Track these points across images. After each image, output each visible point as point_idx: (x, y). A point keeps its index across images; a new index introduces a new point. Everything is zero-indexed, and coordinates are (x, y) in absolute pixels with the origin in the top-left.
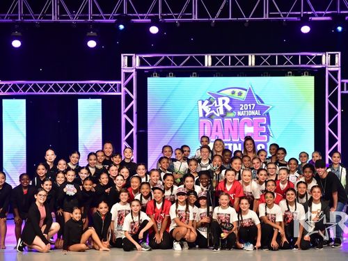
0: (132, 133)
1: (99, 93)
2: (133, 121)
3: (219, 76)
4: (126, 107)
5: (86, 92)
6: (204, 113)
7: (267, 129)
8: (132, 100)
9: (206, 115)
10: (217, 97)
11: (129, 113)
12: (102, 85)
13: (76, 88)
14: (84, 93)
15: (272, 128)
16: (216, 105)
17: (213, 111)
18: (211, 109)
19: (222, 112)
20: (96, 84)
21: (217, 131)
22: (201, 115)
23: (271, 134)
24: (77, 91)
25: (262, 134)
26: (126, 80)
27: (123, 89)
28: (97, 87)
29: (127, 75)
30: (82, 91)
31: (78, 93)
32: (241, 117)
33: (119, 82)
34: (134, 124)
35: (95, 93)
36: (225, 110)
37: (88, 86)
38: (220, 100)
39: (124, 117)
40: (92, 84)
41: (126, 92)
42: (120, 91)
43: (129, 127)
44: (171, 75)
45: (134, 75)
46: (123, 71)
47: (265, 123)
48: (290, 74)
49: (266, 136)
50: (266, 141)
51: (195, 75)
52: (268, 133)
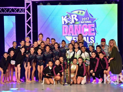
0: (31, 32)
1: (14, 13)
2: (31, 26)
3: (72, 4)
4: (27, 19)
5: (8, 12)
6: (65, 22)
7: (95, 30)
8: (30, 16)
9: (66, 23)
10: (71, 14)
11: (29, 23)
12: (15, 9)
13: (3, 10)
14: (7, 13)
15: (97, 29)
16: (70, 18)
17: (69, 21)
18: (68, 20)
19: (73, 22)
20: (12, 9)
21: (71, 31)
22: (63, 23)
23: (97, 32)
24: (3, 12)
25: (92, 32)
26: (27, 7)
27: (26, 11)
28: (13, 10)
29: (28, 4)
30: (6, 12)
31: (3, 13)
32: (82, 24)
33: (24, 8)
34: (31, 28)
35: (12, 13)
36: (75, 21)
37: (8, 10)
38: (72, 16)
39: (26, 24)
40: (10, 9)
41: (27, 12)
42: (24, 12)
43: (29, 29)
44: (49, 4)
45: (31, 4)
46: (25, 2)
47: (94, 27)
48: (106, 3)
49: (94, 33)
50: (95, 35)
51: (60, 4)
52: (95, 31)
